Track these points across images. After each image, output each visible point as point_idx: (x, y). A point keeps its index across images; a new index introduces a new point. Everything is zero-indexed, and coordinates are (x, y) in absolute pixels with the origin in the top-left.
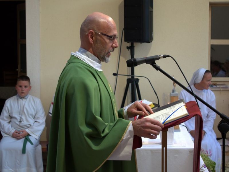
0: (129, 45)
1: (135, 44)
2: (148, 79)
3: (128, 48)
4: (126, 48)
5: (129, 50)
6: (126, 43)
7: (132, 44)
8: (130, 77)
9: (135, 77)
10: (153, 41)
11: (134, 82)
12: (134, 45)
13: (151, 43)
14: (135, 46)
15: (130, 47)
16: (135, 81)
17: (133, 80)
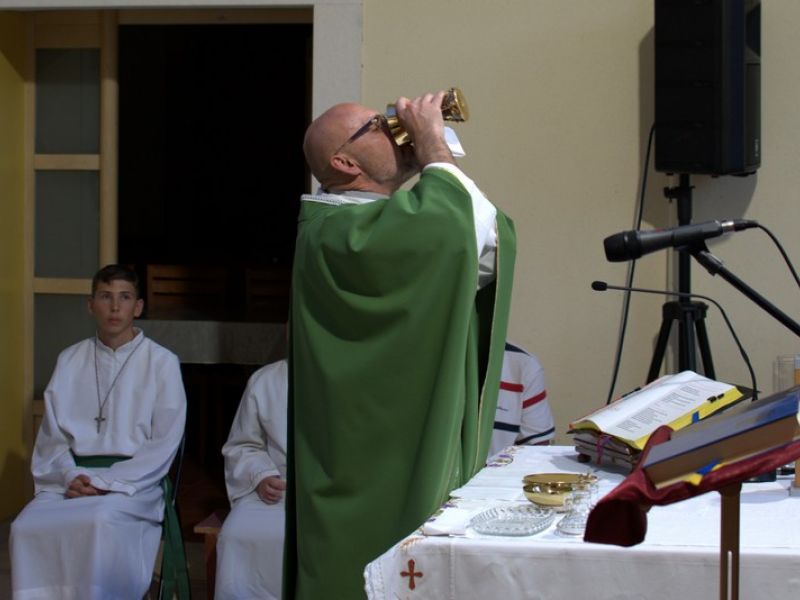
0: (673, 181)
1: (693, 179)
2: (720, 308)
3: (669, 193)
4: (662, 193)
5: (671, 201)
6: (662, 175)
7: (684, 180)
8: (677, 299)
9: (693, 299)
10: (759, 171)
11: (689, 315)
12: (691, 184)
13: (750, 176)
14: (693, 187)
15: (676, 189)
16: (693, 313)
17: (687, 309)
